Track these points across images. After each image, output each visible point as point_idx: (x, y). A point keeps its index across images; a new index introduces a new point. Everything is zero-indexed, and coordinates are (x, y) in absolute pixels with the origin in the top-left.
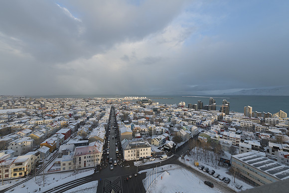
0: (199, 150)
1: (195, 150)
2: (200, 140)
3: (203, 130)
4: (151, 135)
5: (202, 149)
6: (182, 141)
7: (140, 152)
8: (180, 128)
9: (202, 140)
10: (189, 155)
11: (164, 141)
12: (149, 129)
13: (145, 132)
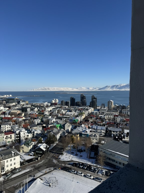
7: (6, 164)
12: (17, 134)
13: (11, 138)
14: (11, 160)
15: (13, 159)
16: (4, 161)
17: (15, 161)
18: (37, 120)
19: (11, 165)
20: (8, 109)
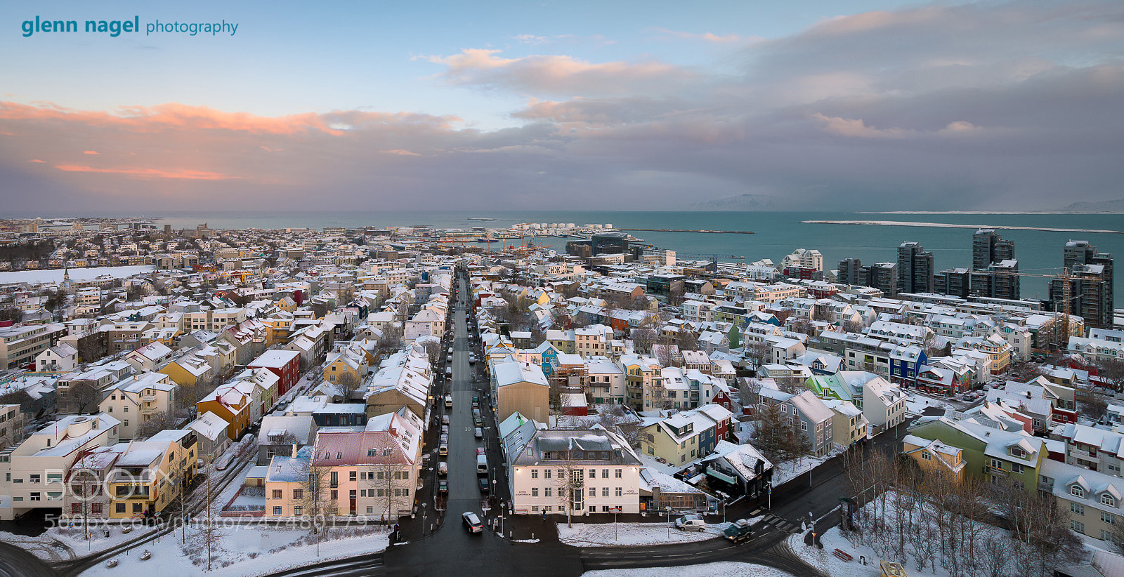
0: (910, 507)
1: (884, 507)
2: (918, 456)
3: (934, 403)
4: (639, 408)
5: (929, 509)
6: (805, 450)
7: (588, 483)
8: (791, 383)
9: (926, 455)
10: (849, 528)
11: (708, 441)
13: (607, 389)
14: (605, 475)
15: (612, 469)
16: (582, 470)
17: (618, 483)
19: (606, 492)
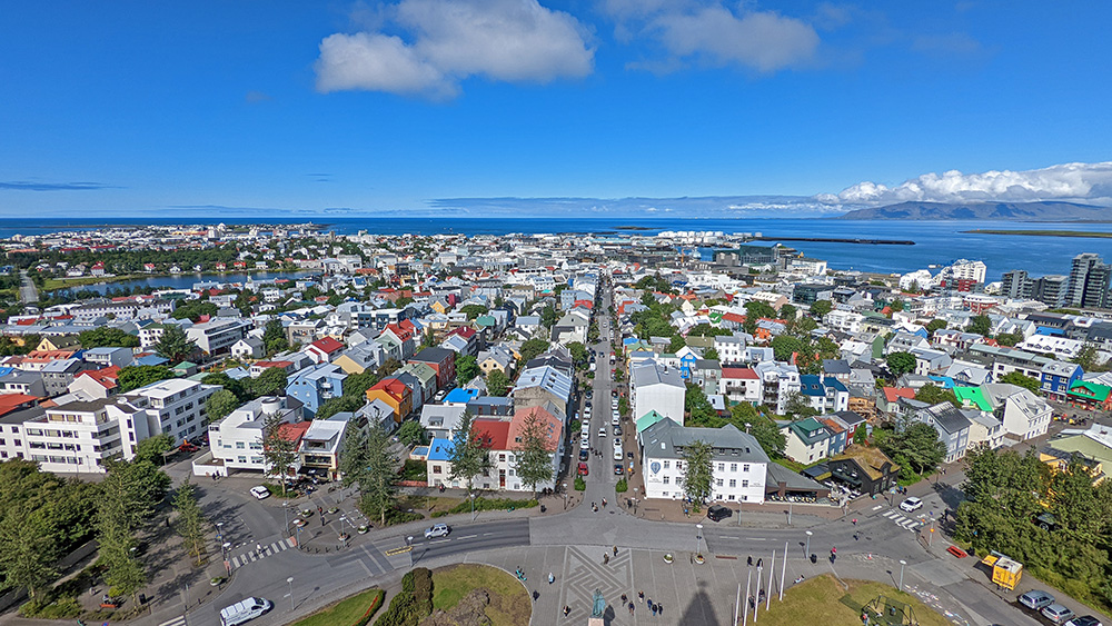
7: (717, 474)
11: (838, 443)
12: (766, 384)
13: (743, 393)
14: (734, 468)
15: (741, 465)
16: (712, 464)
17: (745, 476)
18: (856, 343)
19: (733, 484)
20: (744, 283)
